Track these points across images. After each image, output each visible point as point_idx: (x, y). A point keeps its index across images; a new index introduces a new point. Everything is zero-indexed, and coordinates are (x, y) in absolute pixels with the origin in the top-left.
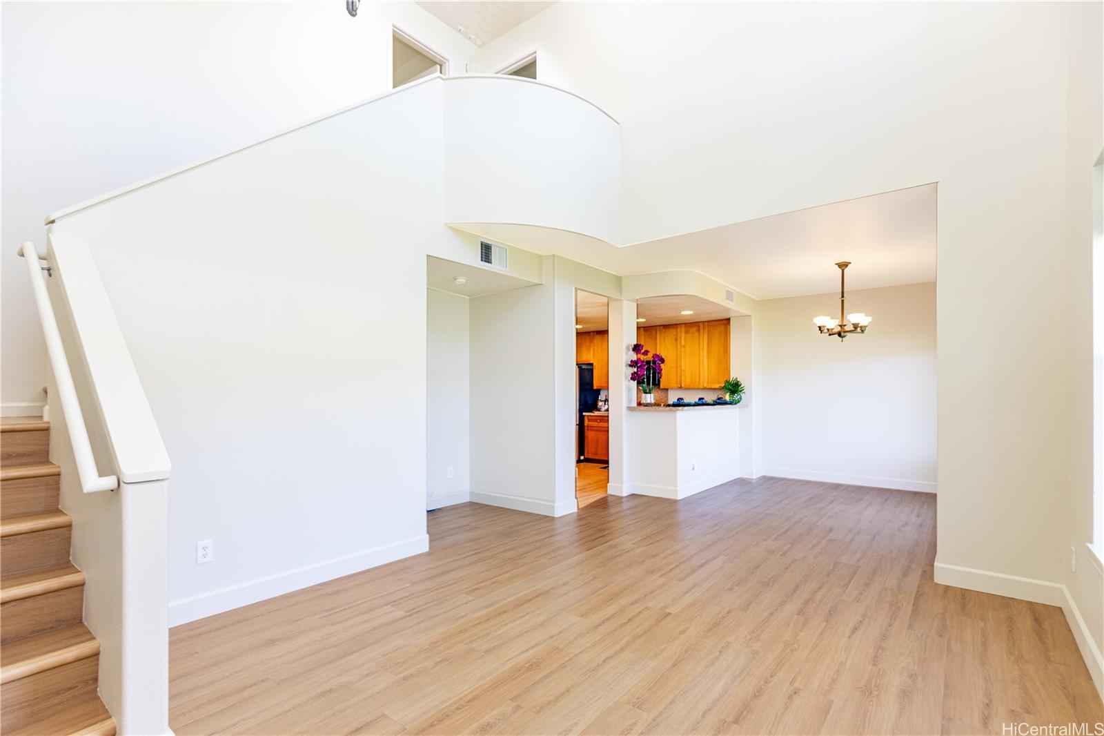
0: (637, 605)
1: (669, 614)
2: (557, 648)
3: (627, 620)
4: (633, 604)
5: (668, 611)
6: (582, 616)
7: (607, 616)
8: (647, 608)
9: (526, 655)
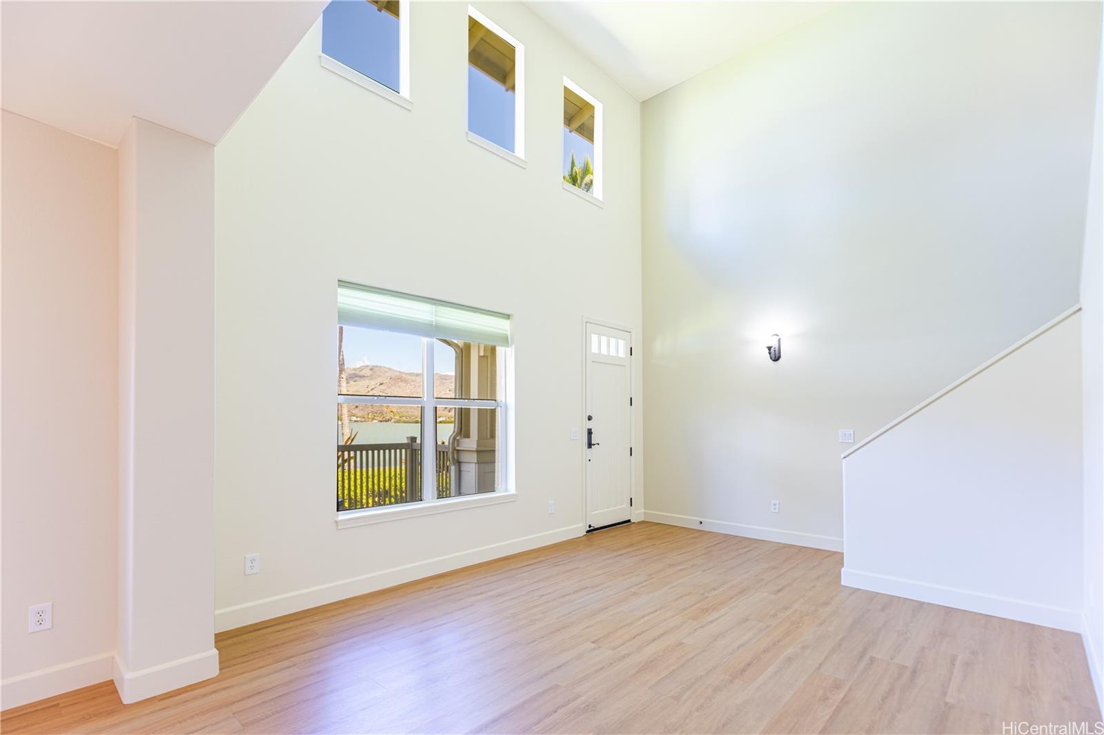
0: (624, 652)
1: (593, 642)
2: (693, 620)
3: (637, 637)
4: (628, 655)
5: (593, 646)
6: (681, 644)
7: (656, 642)
8: (614, 649)
9: (711, 619)
